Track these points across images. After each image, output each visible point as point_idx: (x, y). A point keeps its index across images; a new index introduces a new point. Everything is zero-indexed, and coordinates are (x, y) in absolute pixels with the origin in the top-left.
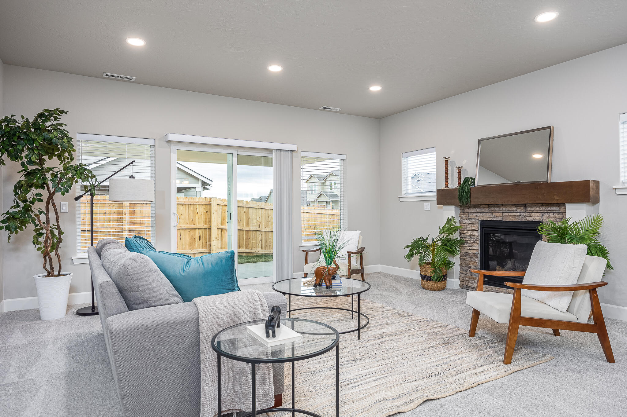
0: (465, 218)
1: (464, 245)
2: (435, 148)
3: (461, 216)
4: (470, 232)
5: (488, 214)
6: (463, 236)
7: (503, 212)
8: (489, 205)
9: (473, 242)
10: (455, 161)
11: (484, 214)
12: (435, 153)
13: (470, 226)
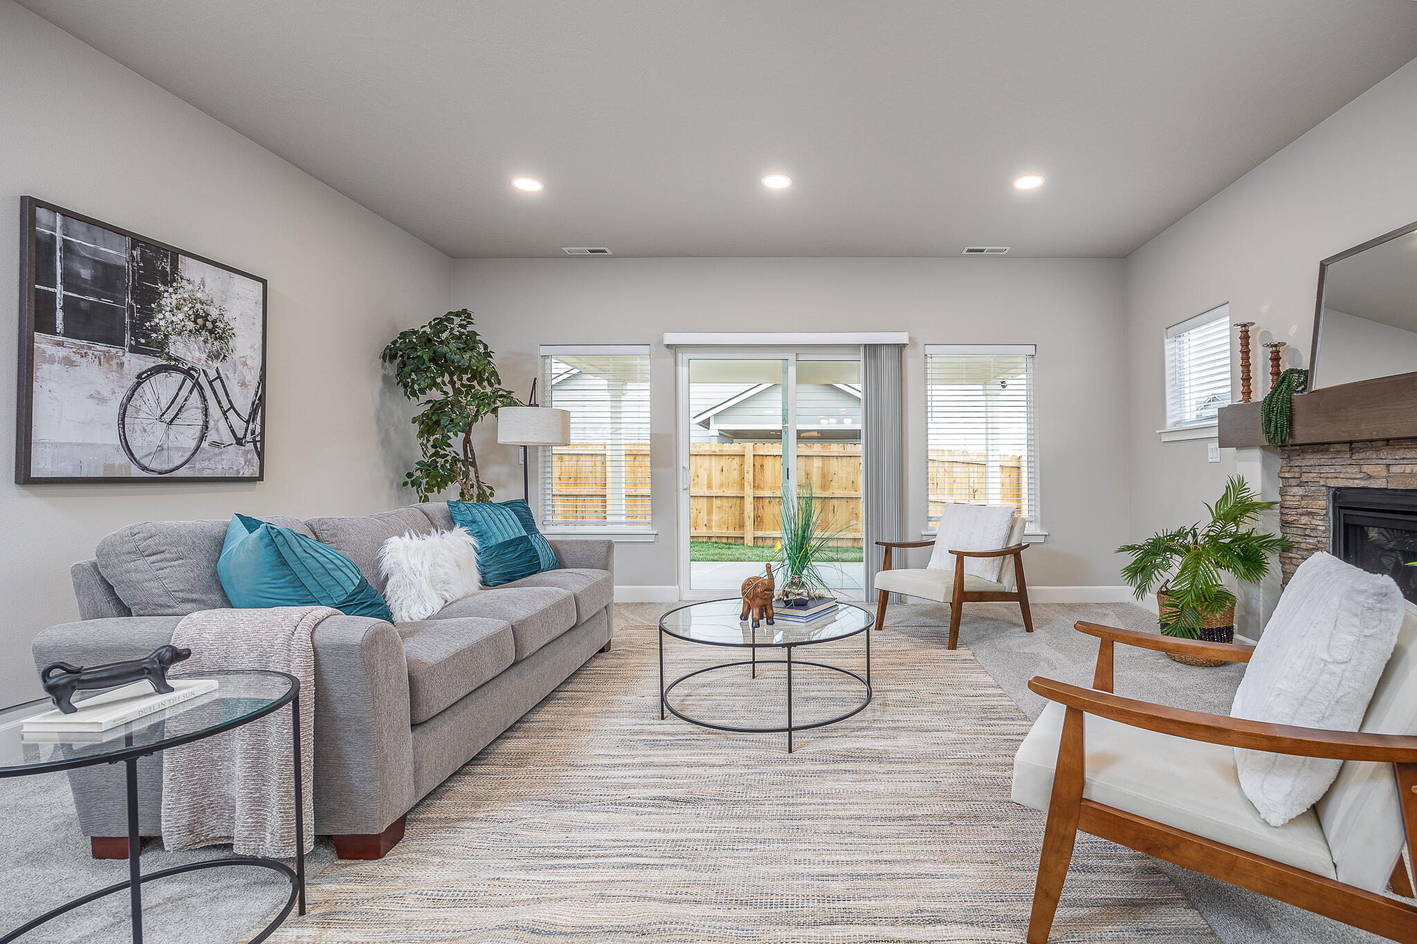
0: (1293, 482)
1: (1291, 555)
2: (1227, 306)
3: (1282, 475)
4: (1304, 519)
5: (1349, 470)
6: (1288, 530)
7: (1388, 462)
8: (1351, 442)
9: (1311, 547)
10: (1271, 332)
11: (1339, 469)
12: (1228, 319)
13: (1303, 503)
